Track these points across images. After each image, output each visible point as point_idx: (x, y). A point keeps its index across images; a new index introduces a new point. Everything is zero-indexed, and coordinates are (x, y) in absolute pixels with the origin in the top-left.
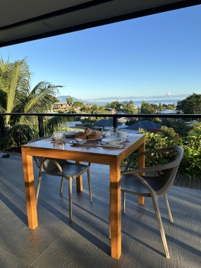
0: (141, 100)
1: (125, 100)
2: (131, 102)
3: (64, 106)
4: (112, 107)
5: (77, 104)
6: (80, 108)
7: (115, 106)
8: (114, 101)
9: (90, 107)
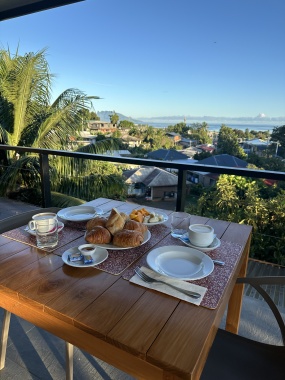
0: (220, 122)
1: (195, 122)
2: (205, 125)
3: (106, 127)
4: (176, 131)
5: (125, 124)
6: (128, 130)
7: (181, 130)
8: (179, 122)
9: (143, 129)
